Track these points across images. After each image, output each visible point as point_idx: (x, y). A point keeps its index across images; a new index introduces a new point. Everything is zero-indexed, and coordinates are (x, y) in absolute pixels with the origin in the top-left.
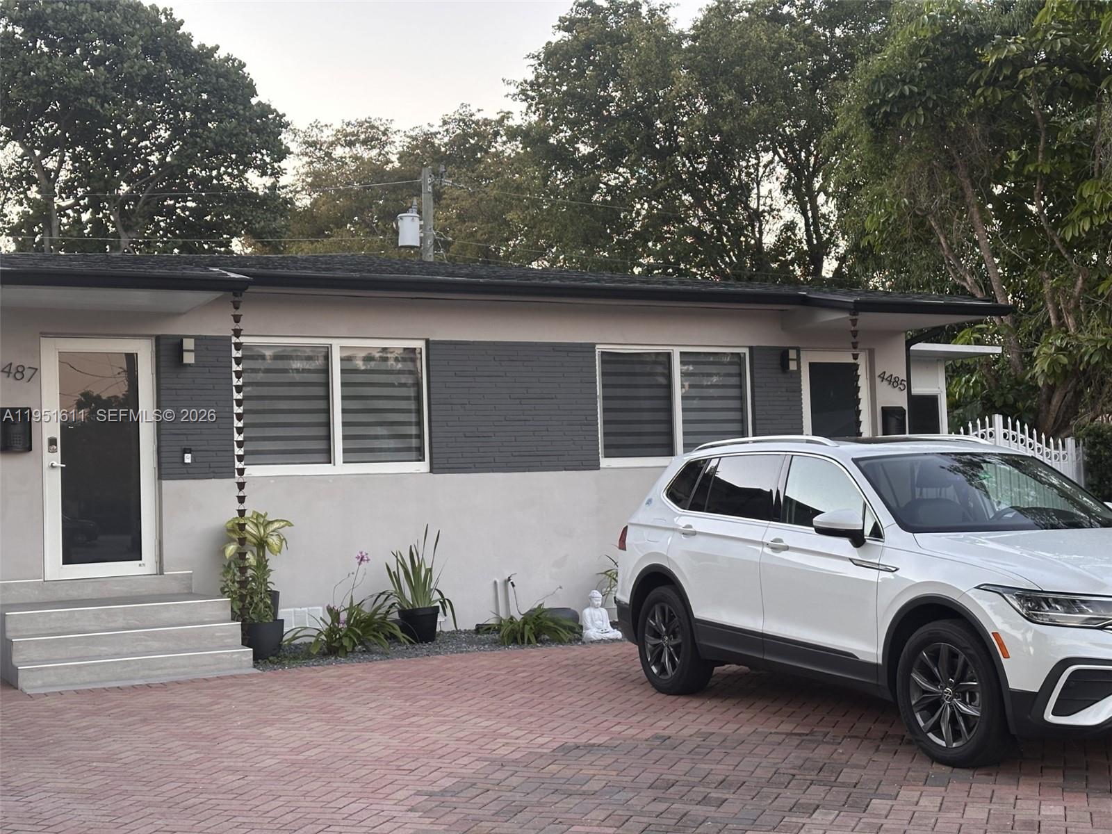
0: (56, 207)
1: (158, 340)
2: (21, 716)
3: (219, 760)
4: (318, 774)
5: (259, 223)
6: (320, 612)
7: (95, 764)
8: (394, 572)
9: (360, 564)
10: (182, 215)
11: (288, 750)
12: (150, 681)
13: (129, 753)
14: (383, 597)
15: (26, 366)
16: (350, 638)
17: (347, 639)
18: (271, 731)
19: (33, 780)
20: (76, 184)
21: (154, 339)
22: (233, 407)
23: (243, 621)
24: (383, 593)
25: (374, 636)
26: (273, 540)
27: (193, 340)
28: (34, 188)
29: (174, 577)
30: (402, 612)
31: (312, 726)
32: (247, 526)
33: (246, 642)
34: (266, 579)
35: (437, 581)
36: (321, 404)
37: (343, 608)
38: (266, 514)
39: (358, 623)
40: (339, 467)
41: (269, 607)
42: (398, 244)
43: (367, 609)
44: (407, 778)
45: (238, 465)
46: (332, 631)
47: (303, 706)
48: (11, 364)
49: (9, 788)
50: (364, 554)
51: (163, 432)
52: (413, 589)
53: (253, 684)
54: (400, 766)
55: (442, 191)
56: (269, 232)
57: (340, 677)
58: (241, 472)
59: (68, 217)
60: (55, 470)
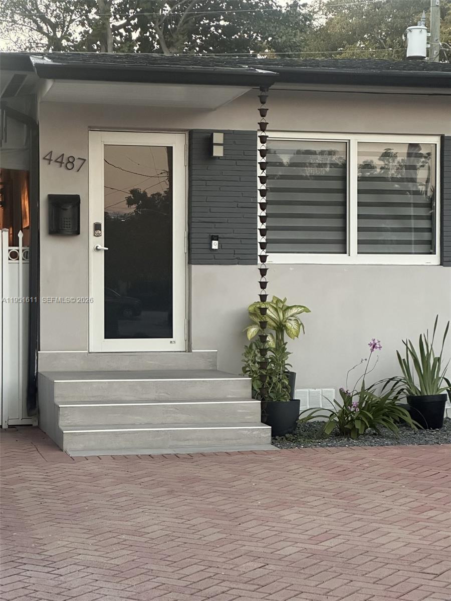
0: (111, 27)
1: (191, 133)
2: (63, 479)
3: (240, 542)
4: (338, 570)
5: (281, 38)
6: (333, 394)
7: (124, 537)
8: (404, 360)
9: (372, 350)
10: (216, 33)
11: (307, 537)
12: (177, 451)
13: (156, 527)
14: (392, 383)
15: (76, 157)
16: (362, 421)
17: (359, 422)
18: (291, 515)
19: (66, 550)
20: (128, 6)
21: (187, 134)
22: (257, 197)
23: (263, 400)
24: (392, 379)
25: (384, 420)
26: (291, 325)
27: (222, 134)
28: (94, 10)
29: (202, 355)
30: (410, 398)
31: (328, 512)
32: (268, 311)
33: (265, 420)
34: (283, 362)
35: (445, 369)
36: (337, 197)
37: (355, 393)
38: (285, 299)
39: (369, 407)
40: (354, 258)
41: (286, 387)
42: (406, 55)
43: (378, 394)
44: (432, 583)
45: (260, 252)
46: (344, 413)
47: (319, 490)
48: (63, 155)
49: (43, 557)
50: (376, 342)
51: (193, 220)
52: (422, 376)
53: (271, 462)
54: (425, 568)
55: (446, 7)
56: (290, 46)
57: (353, 460)
58: (263, 259)
59: (121, 35)
60: (100, 252)
